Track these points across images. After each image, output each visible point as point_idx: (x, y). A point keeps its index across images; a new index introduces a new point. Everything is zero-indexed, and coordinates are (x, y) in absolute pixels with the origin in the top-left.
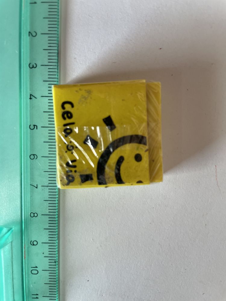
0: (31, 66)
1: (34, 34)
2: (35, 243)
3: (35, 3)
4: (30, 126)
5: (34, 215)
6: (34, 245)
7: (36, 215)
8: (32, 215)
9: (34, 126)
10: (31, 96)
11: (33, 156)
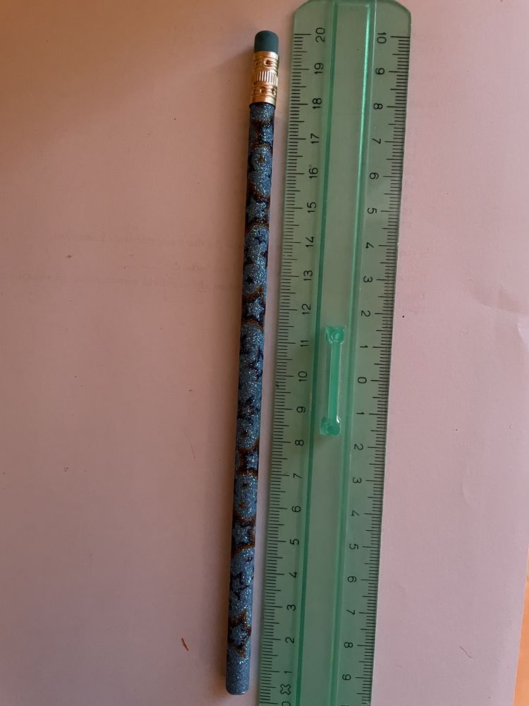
0: (293, 607)
1: (288, 640)
2: (300, 410)
3: (286, 672)
4: (298, 543)
5: (299, 443)
6: (302, 407)
7: (297, 443)
8: (301, 443)
9: (293, 544)
10: (295, 575)
11: (296, 510)
